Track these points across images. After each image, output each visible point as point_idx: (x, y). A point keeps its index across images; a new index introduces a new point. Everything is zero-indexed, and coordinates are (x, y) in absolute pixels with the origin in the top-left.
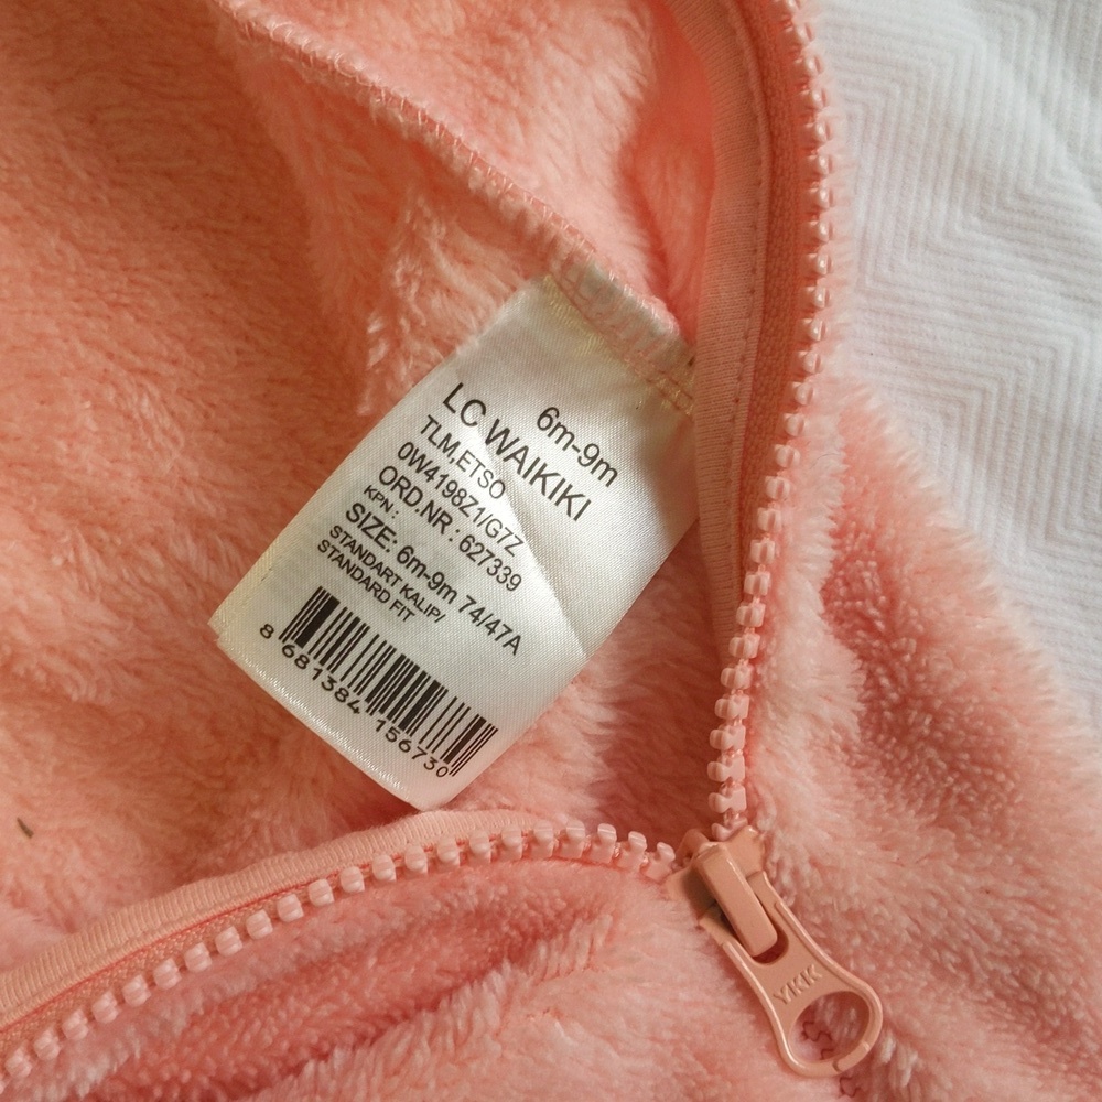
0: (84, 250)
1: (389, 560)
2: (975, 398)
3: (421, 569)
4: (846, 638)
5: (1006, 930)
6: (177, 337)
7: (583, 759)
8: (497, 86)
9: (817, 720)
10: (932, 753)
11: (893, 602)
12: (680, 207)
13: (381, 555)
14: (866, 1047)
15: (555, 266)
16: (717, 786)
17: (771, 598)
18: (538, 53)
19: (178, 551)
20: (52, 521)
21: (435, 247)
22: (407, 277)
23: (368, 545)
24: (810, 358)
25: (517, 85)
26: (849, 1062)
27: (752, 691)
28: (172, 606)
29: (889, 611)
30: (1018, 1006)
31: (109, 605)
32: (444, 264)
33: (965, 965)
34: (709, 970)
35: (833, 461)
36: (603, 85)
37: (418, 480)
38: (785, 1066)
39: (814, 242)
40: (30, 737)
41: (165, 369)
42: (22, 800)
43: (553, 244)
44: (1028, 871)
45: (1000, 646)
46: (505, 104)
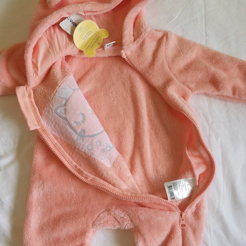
0: (167, 157)
1: (176, 187)
2: (210, 200)
3: (177, 188)
4: (196, 207)
5: (195, 227)
6: (169, 165)
7: (178, 204)
8: (197, 167)
9: (192, 210)
10: (197, 216)
11: (200, 207)
12: (202, 179)
13: (176, 186)
14: (184, 228)
15: (195, 178)
16: (185, 210)
17: (194, 202)
18: (201, 167)
19: (161, 177)
20: (155, 170)
21: (189, 173)
22: (187, 173)
23: (175, 185)
24: (204, 192)
25: (198, 168)
26: (183, 228)
27: (190, 206)
28: (159, 179)
29: (199, 207)
30: (193, 231)
31: (155, 177)
32: (189, 174)
33: (192, 227)
34: (179, 219)
35: (202, 198)
36: (202, 170)
37: (180, 183)
38: (180, 226)
39: (208, 186)
40: (145, 181)
41: (167, 167)
42: (142, 184)
43: (195, 177)
44: (198, 225)
45: (204, 213)
46: (197, 168)
